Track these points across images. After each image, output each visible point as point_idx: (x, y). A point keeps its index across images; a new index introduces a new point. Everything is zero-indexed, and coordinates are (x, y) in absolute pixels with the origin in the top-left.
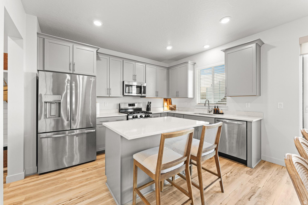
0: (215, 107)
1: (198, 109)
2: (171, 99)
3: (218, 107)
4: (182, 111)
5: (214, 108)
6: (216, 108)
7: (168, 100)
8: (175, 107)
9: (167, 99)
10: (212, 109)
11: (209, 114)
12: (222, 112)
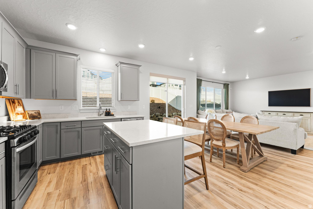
0: (107, 110)
1: (84, 113)
2: (21, 100)
3: (109, 110)
5: (105, 111)
7: (16, 101)
8: (39, 114)
9: (14, 99)
10: (103, 112)
11: (100, 117)
12: (113, 114)
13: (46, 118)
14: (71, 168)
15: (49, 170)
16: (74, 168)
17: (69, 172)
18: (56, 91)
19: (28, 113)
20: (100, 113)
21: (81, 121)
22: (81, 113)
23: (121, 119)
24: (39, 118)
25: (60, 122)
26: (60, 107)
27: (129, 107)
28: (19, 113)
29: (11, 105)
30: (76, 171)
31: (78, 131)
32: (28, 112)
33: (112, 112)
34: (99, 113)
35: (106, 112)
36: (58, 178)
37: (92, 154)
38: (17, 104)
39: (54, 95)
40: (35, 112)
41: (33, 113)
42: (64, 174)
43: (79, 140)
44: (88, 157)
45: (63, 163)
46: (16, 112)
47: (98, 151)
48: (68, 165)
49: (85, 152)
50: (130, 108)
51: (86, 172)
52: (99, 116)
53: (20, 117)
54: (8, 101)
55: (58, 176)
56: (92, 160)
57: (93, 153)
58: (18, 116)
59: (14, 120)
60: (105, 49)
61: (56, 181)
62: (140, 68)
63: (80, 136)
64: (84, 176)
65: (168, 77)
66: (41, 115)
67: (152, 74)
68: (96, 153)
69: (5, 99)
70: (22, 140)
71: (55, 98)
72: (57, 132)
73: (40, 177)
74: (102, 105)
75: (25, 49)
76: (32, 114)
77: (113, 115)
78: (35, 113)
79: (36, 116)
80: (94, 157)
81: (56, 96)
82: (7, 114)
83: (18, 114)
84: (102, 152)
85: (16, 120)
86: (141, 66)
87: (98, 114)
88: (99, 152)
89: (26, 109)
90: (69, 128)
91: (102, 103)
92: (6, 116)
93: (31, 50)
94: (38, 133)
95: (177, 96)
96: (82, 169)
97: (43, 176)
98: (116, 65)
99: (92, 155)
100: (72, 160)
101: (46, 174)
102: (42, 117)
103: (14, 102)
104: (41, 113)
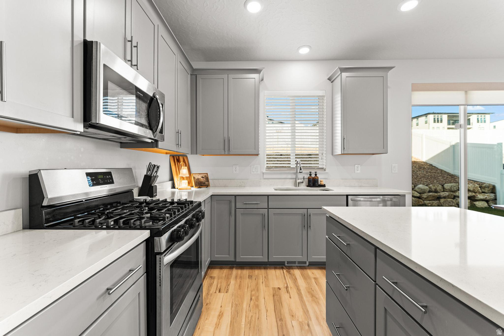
0: (310, 175)
2: (187, 157)
3: (316, 175)
4: (225, 186)
5: (307, 176)
6: (313, 176)
7: (181, 159)
8: (207, 179)
9: (179, 156)
10: (304, 179)
11: (297, 188)
12: (323, 183)
13: (215, 186)
14: (254, 290)
15: (220, 281)
16: (258, 290)
17: (251, 299)
18: (229, 141)
19: (194, 178)
20: (298, 181)
21: (268, 196)
22: (264, 179)
23: (347, 196)
24: (207, 186)
25: (235, 196)
26: (234, 169)
27: (359, 170)
28: (184, 176)
29: (175, 165)
30: (262, 301)
31: (264, 216)
32: (194, 175)
33: (321, 178)
34: (296, 181)
35: (309, 179)
36: (233, 309)
37: (286, 263)
38: (182, 163)
39: (226, 149)
40: (202, 175)
41: (200, 177)
42: (242, 303)
43: (264, 232)
44: (279, 269)
45: (239, 271)
46: (181, 175)
47: (297, 260)
48: (247, 279)
49: (274, 258)
50: (358, 172)
51: (282, 311)
52: (295, 185)
53: (184, 184)
54: (172, 158)
55: (232, 302)
56: (289, 280)
57: (288, 262)
58: (183, 181)
59: (179, 187)
60: (310, 47)
61: (230, 316)
62: (390, 72)
63: (266, 225)
64: (279, 323)
65: (467, 88)
66: (210, 181)
67: (416, 88)
68: (294, 262)
69: (169, 155)
70: (175, 236)
71: (227, 153)
72: (230, 213)
73: (208, 294)
74: (302, 165)
75: (189, 76)
76: (198, 179)
77: (324, 186)
78: (202, 177)
79: (202, 183)
80: (292, 271)
81: (229, 149)
82: (172, 179)
83: (183, 178)
84: (305, 263)
85: (180, 187)
86: (391, 68)
87: (293, 183)
88: (299, 262)
89: (193, 171)
90: (248, 206)
91: (301, 161)
92: (170, 181)
93: (196, 77)
94: (203, 217)
95: (453, 143)
96: (274, 302)
97: (211, 295)
98: (329, 79)
99: (286, 265)
100: (252, 269)
101: (215, 290)
102: (210, 184)
103: (178, 161)
104: (209, 178)
